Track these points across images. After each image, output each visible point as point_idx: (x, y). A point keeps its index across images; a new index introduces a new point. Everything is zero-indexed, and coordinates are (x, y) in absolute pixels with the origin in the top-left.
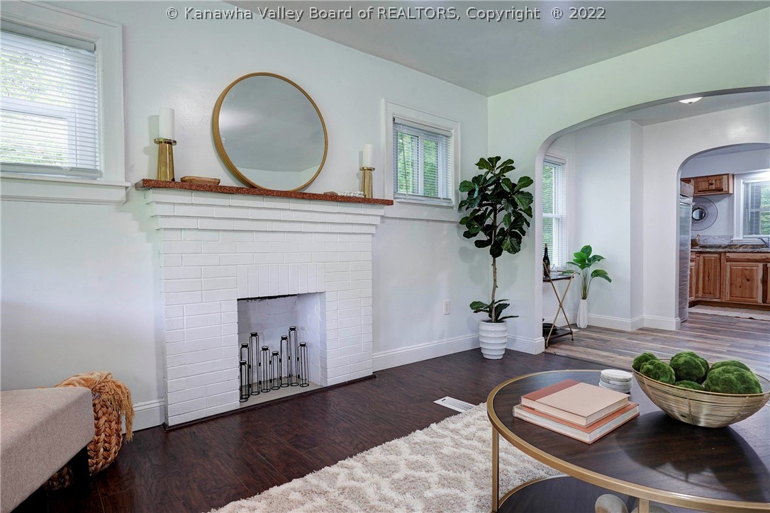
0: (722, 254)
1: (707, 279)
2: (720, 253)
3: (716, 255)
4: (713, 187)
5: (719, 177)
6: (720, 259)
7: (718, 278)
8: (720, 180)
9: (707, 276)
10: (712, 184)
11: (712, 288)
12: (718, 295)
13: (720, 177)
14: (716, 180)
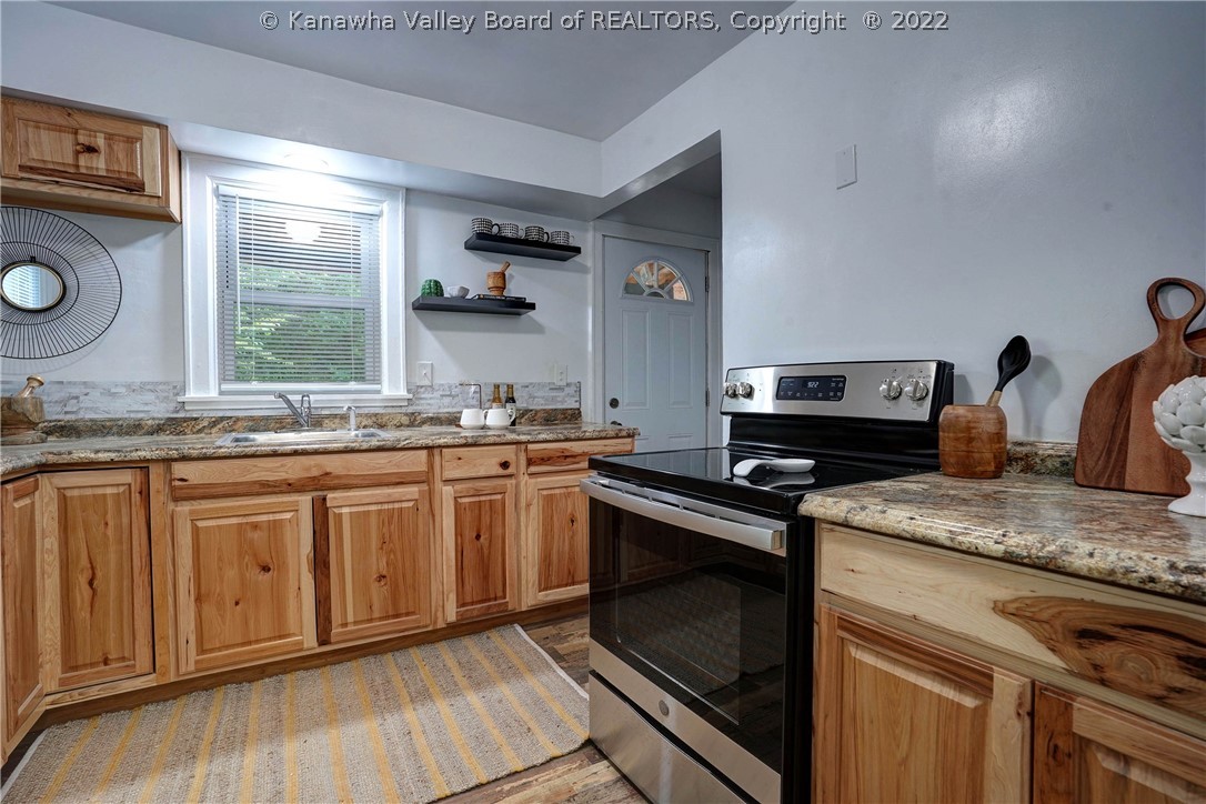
0: (156, 472)
1: (82, 593)
2: (142, 466)
3: (127, 477)
4: (100, 164)
5: (128, 127)
6: (145, 494)
7: (140, 580)
8: (131, 141)
9: (83, 580)
10: (91, 150)
11: (112, 636)
12: (143, 661)
13: (132, 130)
14: (109, 137)
